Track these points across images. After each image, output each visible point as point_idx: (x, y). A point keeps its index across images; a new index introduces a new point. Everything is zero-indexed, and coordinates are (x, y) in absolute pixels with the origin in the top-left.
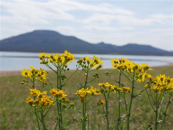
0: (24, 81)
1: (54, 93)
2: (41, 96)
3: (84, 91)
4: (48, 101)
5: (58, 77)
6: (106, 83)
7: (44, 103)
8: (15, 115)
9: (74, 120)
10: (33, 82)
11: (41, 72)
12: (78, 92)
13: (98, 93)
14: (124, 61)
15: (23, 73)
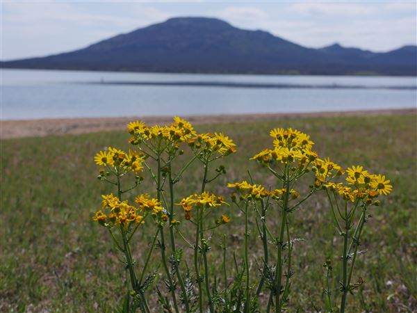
0: (102, 172)
2: (117, 210)
3: (194, 201)
4: (133, 218)
6: (243, 183)
7: (123, 221)
9: (233, 239)
10: (118, 176)
11: (131, 157)
12: (184, 202)
13: (218, 202)
14: (293, 137)
15: (99, 160)
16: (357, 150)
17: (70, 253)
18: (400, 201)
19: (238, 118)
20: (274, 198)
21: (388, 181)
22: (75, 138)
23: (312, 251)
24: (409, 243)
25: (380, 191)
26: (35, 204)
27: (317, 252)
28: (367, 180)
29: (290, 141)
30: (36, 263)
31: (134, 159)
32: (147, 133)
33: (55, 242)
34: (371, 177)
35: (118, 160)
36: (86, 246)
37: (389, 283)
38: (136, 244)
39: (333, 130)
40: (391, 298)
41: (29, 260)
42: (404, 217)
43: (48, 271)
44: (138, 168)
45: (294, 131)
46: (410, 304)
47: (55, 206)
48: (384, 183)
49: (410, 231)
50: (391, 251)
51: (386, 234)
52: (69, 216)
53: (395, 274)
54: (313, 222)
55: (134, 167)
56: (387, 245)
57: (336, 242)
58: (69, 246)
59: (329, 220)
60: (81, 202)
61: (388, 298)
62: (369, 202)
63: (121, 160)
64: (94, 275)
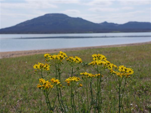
0: (36, 71)
1: (53, 81)
2: (45, 84)
3: (70, 80)
4: (50, 86)
5: (56, 69)
6: (85, 73)
7: (47, 87)
8: (32, 90)
10: (42, 72)
11: (46, 66)
12: (67, 80)
13: (78, 79)
14: (100, 57)
15: (35, 67)
16: (116, 59)
17: (19, 101)
18: (132, 76)
19: (72, 49)
20: (95, 77)
21: (132, 70)
22: (14, 59)
23: (104, 95)
24: (136, 91)
25: (130, 73)
26: (3, 84)
27: (106, 95)
28: (126, 70)
29: (99, 58)
30: (7, 105)
31: (47, 66)
32: (52, 57)
33: (13, 97)
34: (127, 69)
35: (41, 67)
36: (24, 97)
37: (131, 104)
38: (42, 96)
39: (107, 52)
40: (133, 109)
41: (4, 104)
42: (134, 82)
43: (12, 107)
44: (48, 69)
45: (100, 55)
46: (139, 111)
47: (10, 84)
48: (131, 71)
49: (137, 87)
50: (131, 94)
51: (129, 88)
52: (16, 87)
53: (133, 101)
54: (103, 85)
55: (47, 69)
56: (129, 91)
57: (112, 91)
58: (18, 98)
59: (109, 84)
60: (20, 82)
61: (132, 110)
62: (127, 77)
63: (43, 67)
64: (28, 108)
